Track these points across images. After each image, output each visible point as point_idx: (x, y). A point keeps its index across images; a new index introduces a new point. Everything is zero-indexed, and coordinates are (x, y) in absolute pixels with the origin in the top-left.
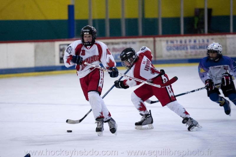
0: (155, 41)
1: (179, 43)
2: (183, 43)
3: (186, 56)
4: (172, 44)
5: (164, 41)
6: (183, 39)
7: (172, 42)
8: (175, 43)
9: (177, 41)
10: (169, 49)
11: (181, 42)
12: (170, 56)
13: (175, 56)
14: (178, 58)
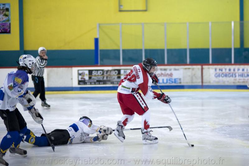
0: (202, 69)
1: (227, 71)
2: (232, 71)
3: (234, 83)
4: (220, 71)
5: (212, 68)
6: (232, 67)
7: (221, 70)
8: (224, 71)
9: (226, 69)
10: (218, 76)
11: (230, 70)
12: (218, 82)
13: (224, 82)
14: (227, 84)
